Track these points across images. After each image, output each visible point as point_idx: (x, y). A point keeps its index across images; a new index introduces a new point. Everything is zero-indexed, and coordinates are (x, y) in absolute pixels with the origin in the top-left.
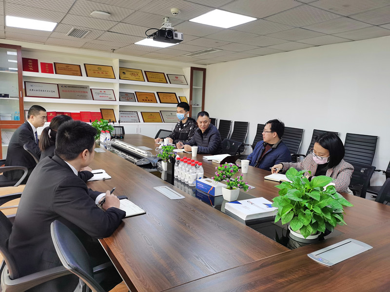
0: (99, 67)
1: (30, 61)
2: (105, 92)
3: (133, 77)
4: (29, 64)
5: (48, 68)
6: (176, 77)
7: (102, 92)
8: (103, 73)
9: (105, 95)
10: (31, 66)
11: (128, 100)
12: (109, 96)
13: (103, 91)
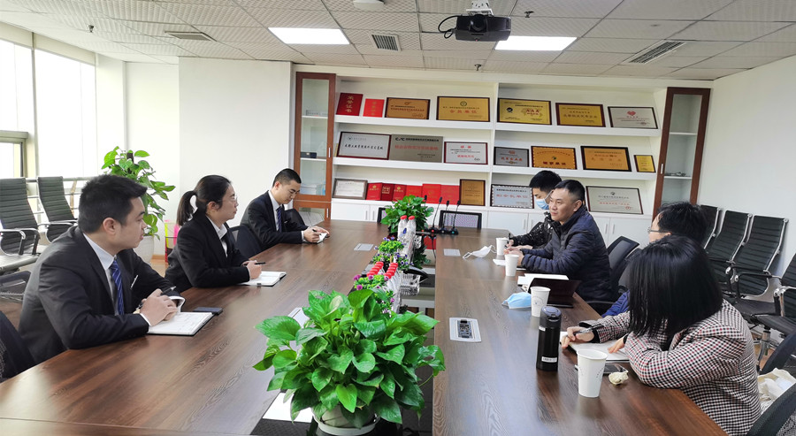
0: (463, 100)
1: (350, 98)
2: (469, 147)
3: (528, 117)
4: (348, 103)
5: (376, 108)
6: (629, 113)
7: (465, 148)
8: (467, 112)
9: (469, 154)
10: (350, 107)
11: (512, 163)
12: (476, 155)
13: (466, 146)
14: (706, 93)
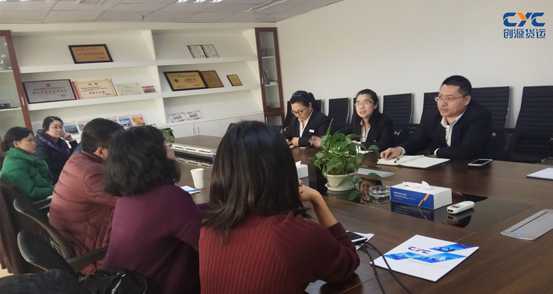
14: (274, 30)
